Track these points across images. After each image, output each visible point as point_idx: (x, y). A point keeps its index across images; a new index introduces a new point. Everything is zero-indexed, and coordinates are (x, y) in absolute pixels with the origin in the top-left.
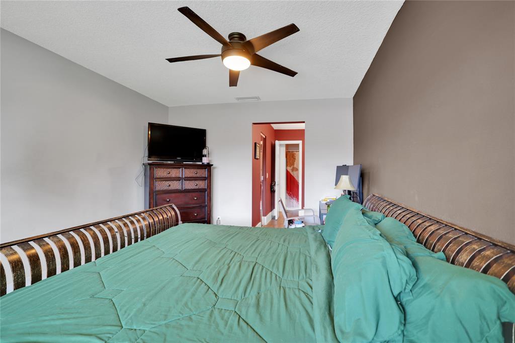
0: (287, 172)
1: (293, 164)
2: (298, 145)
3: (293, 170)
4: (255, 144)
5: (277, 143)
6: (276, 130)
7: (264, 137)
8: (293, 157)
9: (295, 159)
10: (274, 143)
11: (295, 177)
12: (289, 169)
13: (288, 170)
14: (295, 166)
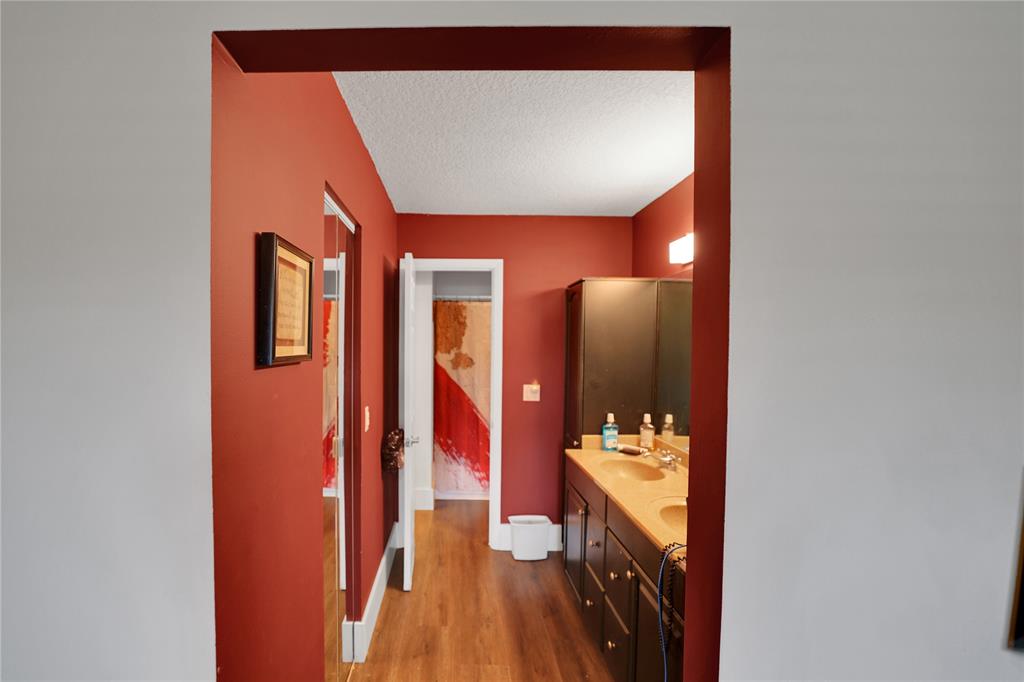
0: (438, 372)
1: (458, 344)
2: (485, 277)
3: (456, 364)
4: (264, 246)
5: (409, 265)
6: (402, 215)
7: (352, 227)
8: (456, 318)
9: (463, 325)
10: (393, 265)
11: (466, 390)
12: (445, 360)
13: (441, 363)
14: (465, 350)
